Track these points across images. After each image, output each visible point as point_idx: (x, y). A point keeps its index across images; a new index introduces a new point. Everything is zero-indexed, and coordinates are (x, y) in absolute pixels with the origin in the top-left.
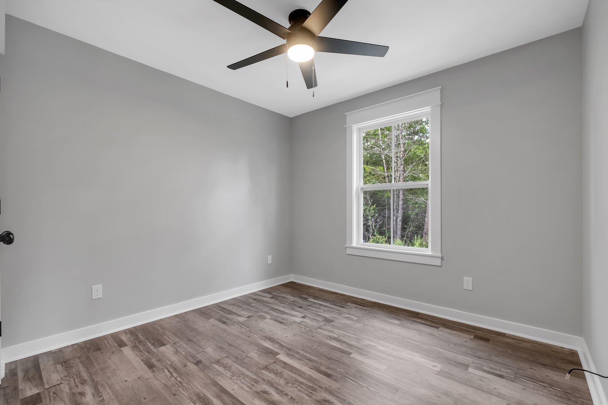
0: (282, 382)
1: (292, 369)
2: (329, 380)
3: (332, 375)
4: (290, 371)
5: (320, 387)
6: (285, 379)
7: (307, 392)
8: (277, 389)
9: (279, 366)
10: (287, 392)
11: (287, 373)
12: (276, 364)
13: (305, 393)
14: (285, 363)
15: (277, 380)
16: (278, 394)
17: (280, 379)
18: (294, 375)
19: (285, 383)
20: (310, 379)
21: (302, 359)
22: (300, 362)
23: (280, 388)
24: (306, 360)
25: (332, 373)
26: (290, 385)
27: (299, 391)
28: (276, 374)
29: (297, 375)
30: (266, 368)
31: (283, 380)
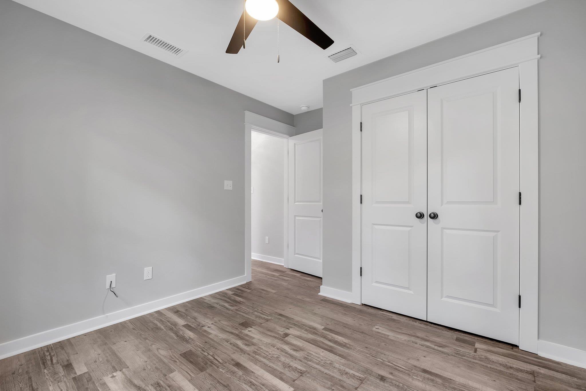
0: (283, 359)
1: (273, 372)
2: (239, 361)
3: (234, 365)
4: (276, 370)
5: (249, 355)
6: (280, 361)
7: (262, 350)
8: (286, 353)
9: (288, 376)
10: (278, 350)
11: (279, 368)
12: (291, 378)
13: (263, 350)
14: (281, 379)
15: (287, 360)
16: (284, 349)
17: (285, 361)
18: (271, 365)
19: (279, 358)
20: (256, 361)
21: (261, 386)
22: (264, 382)
23: (284, 354)
24: (257, 383)
25: (233, 367)
26: (276, 356)
27: (267, 352)
28: (290, 366)
29: (268, 364)
30: (301, 373)
31: (282, 360)
